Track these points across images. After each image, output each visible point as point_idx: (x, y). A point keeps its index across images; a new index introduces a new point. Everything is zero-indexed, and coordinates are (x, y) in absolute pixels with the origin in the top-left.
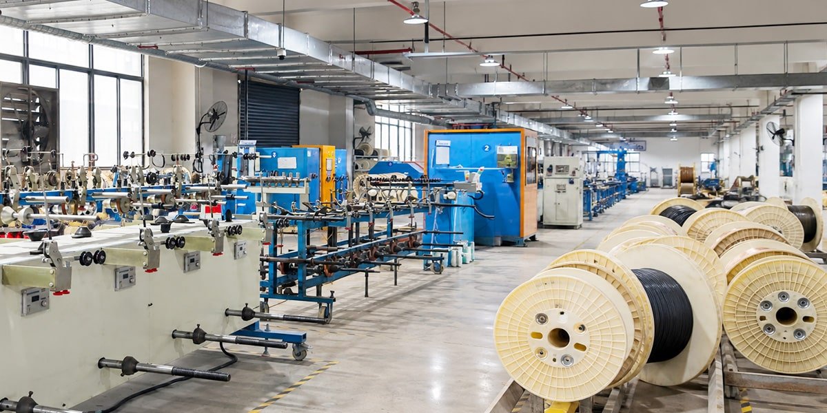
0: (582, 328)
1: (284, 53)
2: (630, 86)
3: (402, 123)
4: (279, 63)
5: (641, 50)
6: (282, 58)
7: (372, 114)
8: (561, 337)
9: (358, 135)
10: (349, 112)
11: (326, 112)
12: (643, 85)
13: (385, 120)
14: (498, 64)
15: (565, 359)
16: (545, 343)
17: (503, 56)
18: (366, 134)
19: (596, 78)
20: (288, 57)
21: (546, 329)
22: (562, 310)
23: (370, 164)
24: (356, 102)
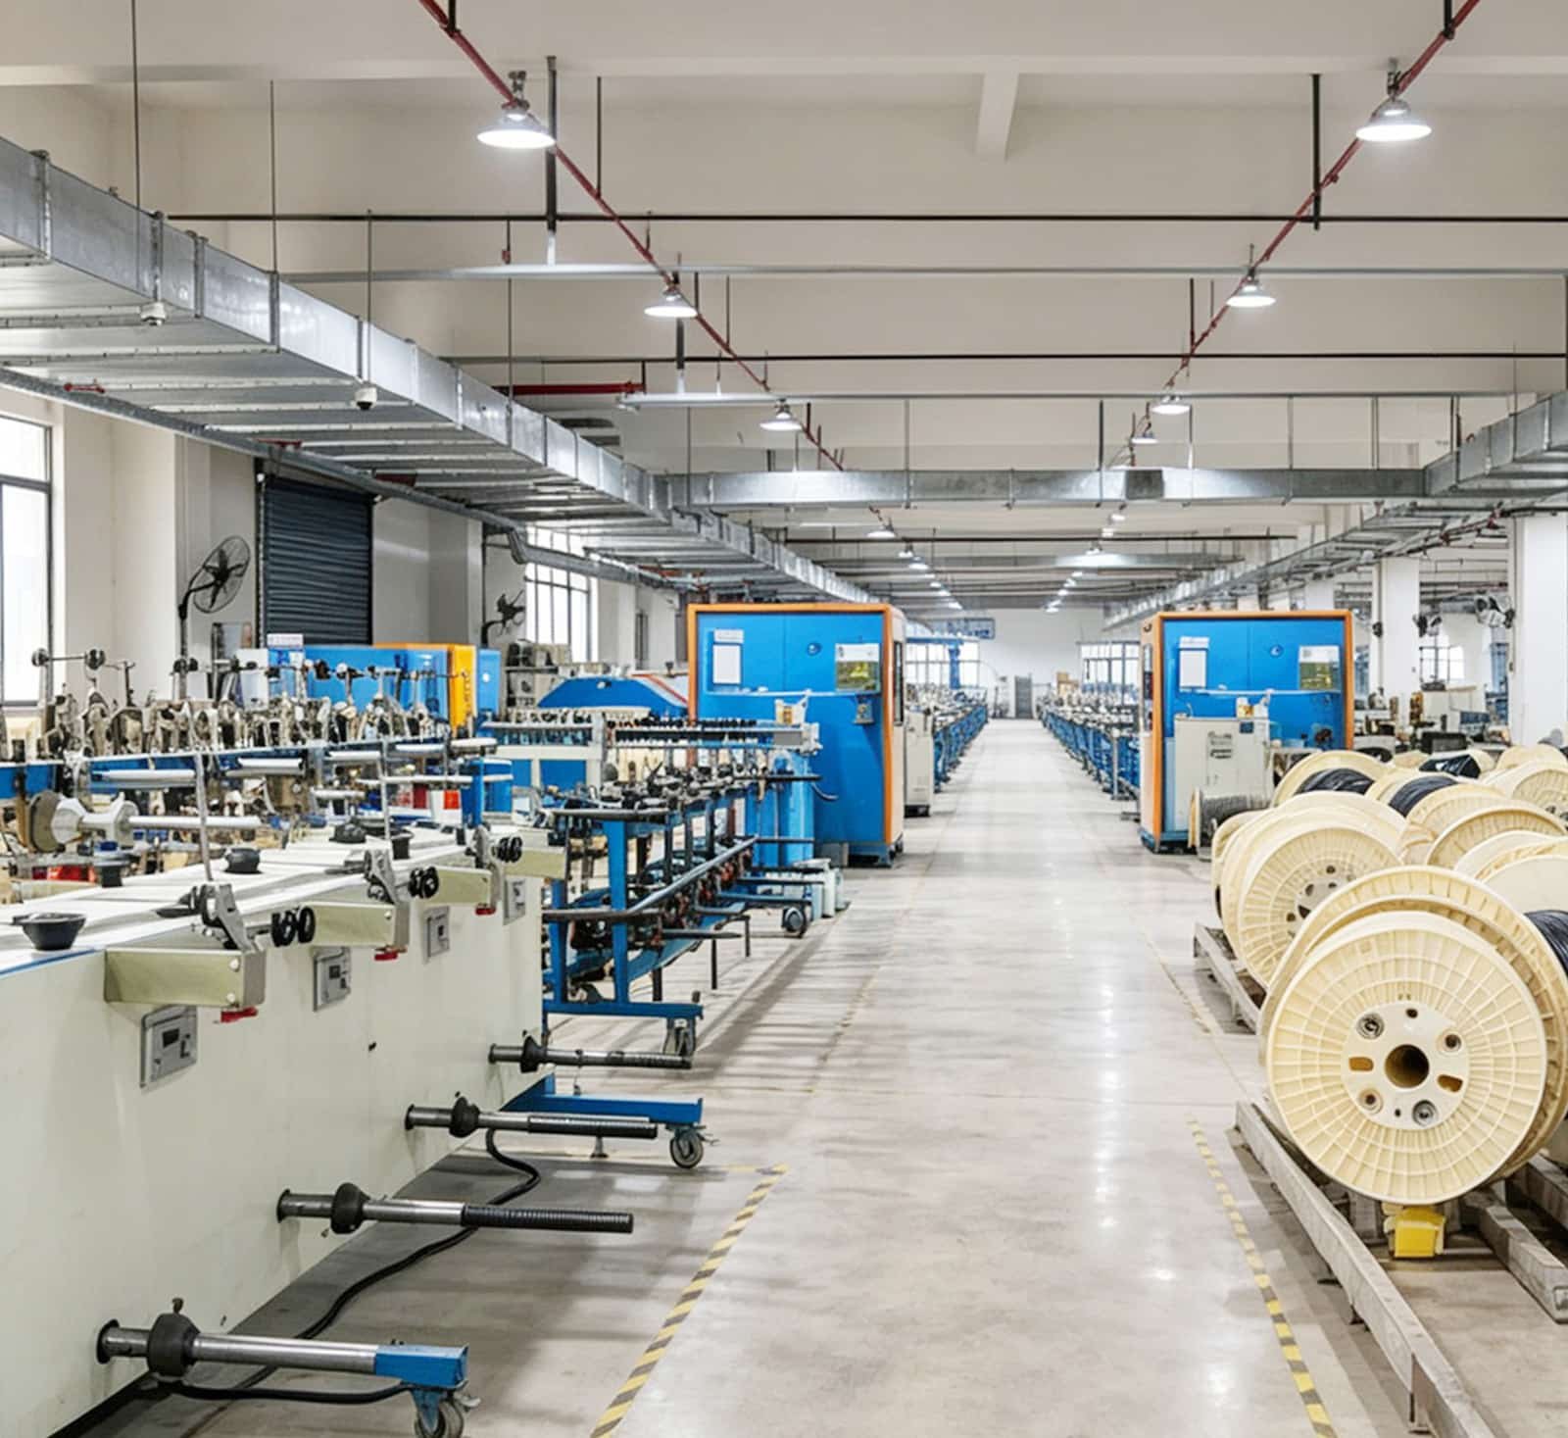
0: (1452, 1042)
1: (370, 396)
2: (1088, 488)
3: (578, 581)
4: (356, 421)
5: (1106, 401)
6: (365, 406)
7: (520, 560)
8: (1410, 1064)
9: (495, 615)
10: (474, 555)
11: (420, 554)
12: (1114, 485)
13: (544, 573)
14: (797, 427)
15: (1422, 1110)
16: (1379, 1078)
17: (809, 405)
18: (510, 611)
19: (1017, 468)
20: (382, 403)
21: (1379, 1050)
22: (1413, 1004)
23: (543, 685)
24: (488, 530)
